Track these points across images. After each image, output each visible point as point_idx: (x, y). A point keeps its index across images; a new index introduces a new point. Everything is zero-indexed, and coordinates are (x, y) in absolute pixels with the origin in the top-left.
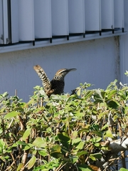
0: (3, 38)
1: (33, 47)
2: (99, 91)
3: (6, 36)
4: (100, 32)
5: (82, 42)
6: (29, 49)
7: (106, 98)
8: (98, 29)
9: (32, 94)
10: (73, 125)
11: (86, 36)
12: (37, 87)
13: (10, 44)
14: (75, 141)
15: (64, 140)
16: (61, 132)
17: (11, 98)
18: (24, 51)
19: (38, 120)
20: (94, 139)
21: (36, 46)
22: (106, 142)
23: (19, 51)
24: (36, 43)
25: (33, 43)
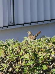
0: (11, 23)
1: (23, 26)
2: (49, 38)
3: (12, 22)
4: (50, 20)
5: (43, 24)
6: (21, 27)
7: (52, 41)
8: (49, 19)
9: (23, 40)
10: (39, 50)
11: (44, 22)
12: (25, 37)
13: (14, 25)
14: (40, 55)
15: (35, 55)
16: (34, 52)
17: (15, 41)
18: (19, 28)
19: (26, 47)
20: (47, 54)
21: (24, 26)
22: (52, 57)
23: (17, 28)
24: (24, 25)
25: (23, 24)
